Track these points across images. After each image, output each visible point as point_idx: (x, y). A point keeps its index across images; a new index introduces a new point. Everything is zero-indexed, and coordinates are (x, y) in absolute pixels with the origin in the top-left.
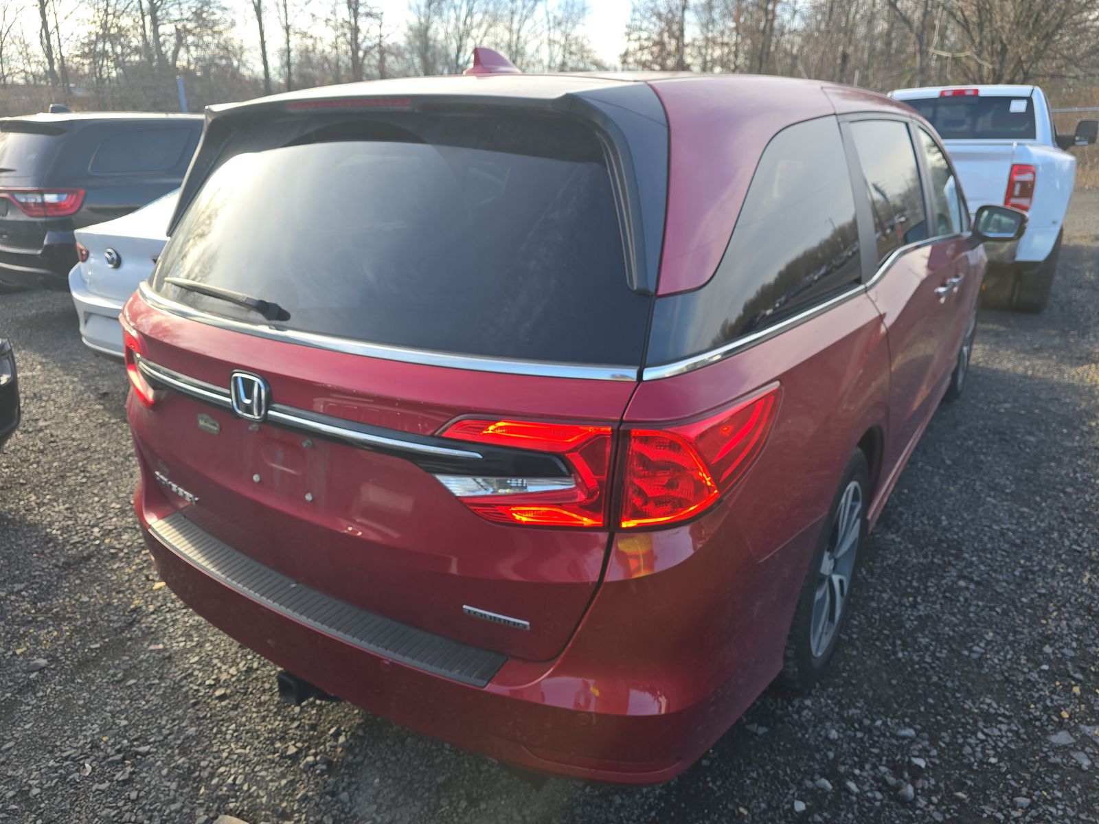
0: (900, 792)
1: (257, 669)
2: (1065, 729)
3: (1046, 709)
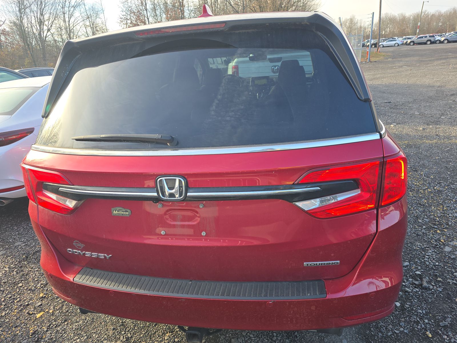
0: (423, 286)
1: (132, 337)
2: (446, 246)
3: (436, 241)
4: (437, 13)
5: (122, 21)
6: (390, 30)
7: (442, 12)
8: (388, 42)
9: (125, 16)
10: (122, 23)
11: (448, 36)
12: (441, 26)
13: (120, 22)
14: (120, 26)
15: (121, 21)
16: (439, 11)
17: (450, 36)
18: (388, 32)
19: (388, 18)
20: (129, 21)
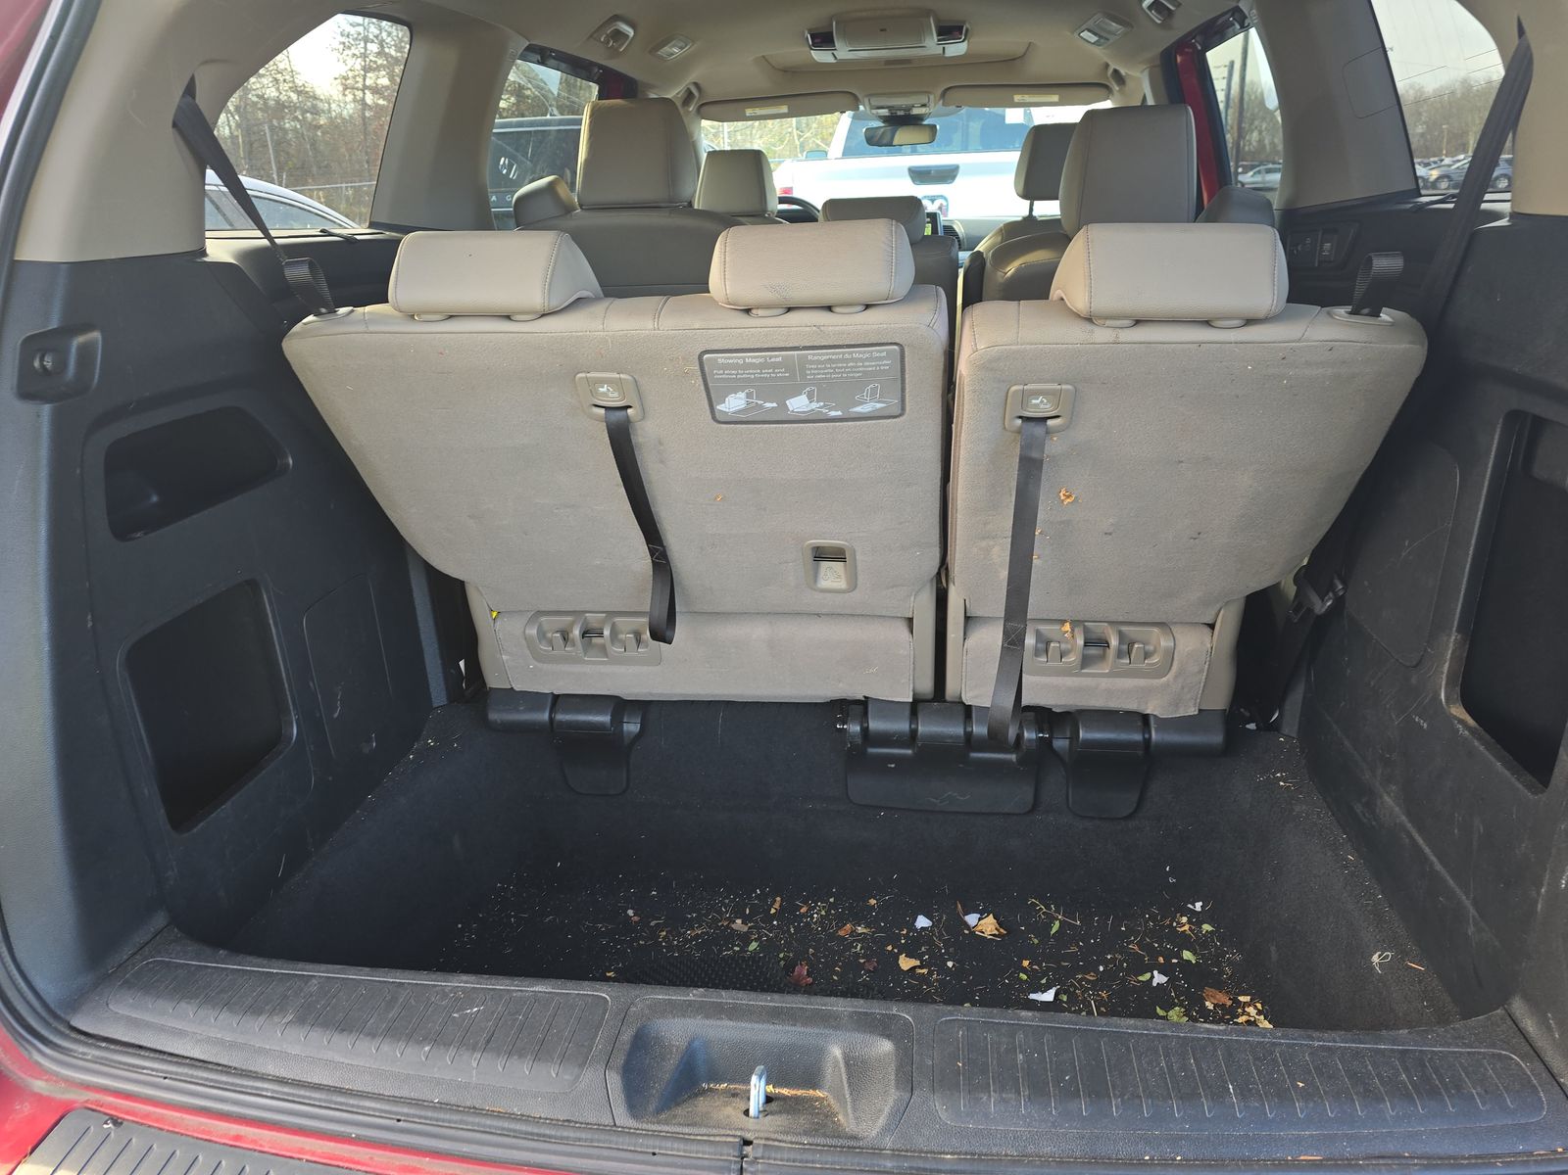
4: (1411, 92)
5: (347, 44)
6: (1260, 140)
7: (1426, 90)
8: (1258, 175)
9: (361, 29)
10: (347, 52)
11: (1450, 166)
12: (1422, 135)
13: (342, 46)
14: (342, 61)
15: (344, 43)
16: (1417, 87)
17: (1458, 168)
18: (1254, 144)
19: (1256, 97)
20: (373, 48)
